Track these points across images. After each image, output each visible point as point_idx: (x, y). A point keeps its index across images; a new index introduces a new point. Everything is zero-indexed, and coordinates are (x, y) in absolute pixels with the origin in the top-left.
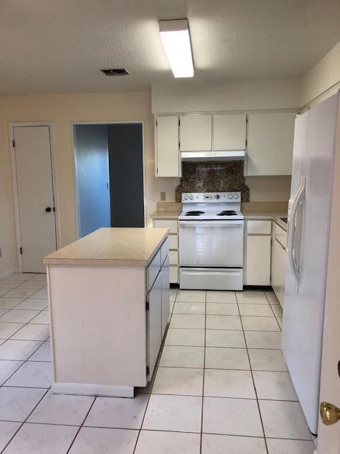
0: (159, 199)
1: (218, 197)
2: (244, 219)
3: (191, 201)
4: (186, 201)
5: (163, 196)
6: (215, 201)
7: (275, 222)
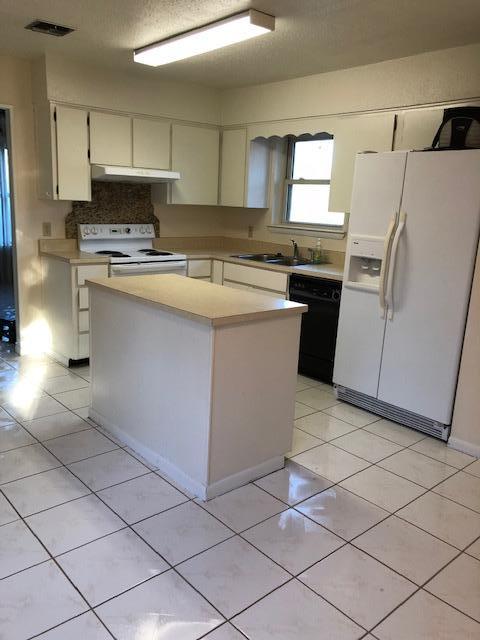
0: (40, 234)
1: (128, 231)
2: (188, 260)
3: (94, 237)
4: (87, 237)
5: (47, 229)
6: (126, 236)
7: (224, 261)
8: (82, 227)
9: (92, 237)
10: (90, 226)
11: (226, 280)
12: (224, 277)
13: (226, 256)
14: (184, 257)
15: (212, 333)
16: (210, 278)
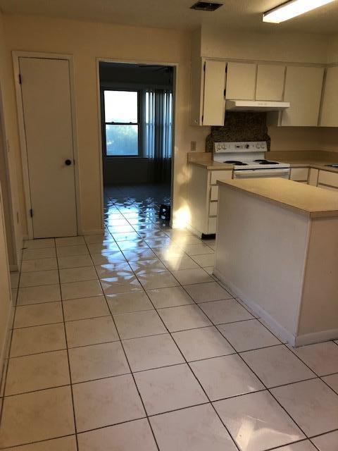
1: (248, 146)
2: (290, 168)
3: (224, 151)
4: (219, 151)
5: (193, 145)
6: (246, 150)
7: (319, 169)
8: (216, 144)
9: (222, 151)
10: (222, 144)
11: (319, 184)
12: (319, 181)
13: (321, 165)
14: (288, 165)
15: (309, 222)
16: (307, 181)
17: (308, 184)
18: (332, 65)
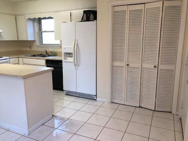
7: (23, 58)
11: (24, 64)
12: (24, 63)
13: (23, 56)
14: (8, 58)
15: (23, 80)
16: (18, 64)
17: (19, 64)
18: (18, 15)
